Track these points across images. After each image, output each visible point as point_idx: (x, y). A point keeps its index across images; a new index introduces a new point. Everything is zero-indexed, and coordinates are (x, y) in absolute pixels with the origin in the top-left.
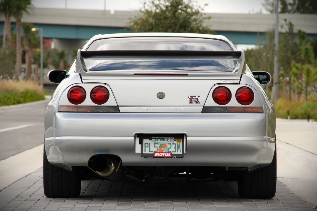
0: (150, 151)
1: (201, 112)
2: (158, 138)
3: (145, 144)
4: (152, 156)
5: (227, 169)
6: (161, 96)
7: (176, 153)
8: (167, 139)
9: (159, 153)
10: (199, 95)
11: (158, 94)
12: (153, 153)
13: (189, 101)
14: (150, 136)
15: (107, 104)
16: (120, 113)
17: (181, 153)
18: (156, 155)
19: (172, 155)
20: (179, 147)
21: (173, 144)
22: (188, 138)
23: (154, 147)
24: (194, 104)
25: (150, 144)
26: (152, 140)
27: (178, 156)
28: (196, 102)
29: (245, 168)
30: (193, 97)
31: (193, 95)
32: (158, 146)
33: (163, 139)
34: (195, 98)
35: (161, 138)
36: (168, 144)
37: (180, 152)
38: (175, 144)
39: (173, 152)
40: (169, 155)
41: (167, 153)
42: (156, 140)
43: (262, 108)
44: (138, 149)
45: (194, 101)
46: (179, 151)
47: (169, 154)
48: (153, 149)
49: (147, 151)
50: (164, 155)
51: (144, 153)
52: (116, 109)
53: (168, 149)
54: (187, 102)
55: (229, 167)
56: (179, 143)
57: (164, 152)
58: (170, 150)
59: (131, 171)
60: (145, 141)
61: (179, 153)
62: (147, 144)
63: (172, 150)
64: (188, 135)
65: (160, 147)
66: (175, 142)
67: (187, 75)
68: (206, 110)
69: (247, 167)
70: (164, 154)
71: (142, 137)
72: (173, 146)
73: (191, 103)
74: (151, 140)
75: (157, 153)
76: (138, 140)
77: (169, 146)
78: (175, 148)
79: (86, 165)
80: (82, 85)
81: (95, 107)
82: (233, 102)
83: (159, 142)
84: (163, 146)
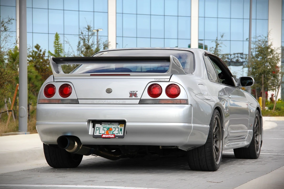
0: (99, 133)
1: (138, 103)
2: (107, 123)
3: (97, 127)
4: (100, 137)
5: (160, 147)
6: (109, 91)
7: (118, 135)
8: (113, 124)
9: (106, 135)
10: (137, 91)
11: (107, 90)
12: (101, 135)
13: (129, 95)
14: (100, 122)
15: (70, 97)
16: (79, 104)
18: (104, 136)
19: (115, 137)
20: (121, 130)
22: (127, 124)
23: (103, 130)
24: (134, 97)
25: (100, 128)
27: (120, 137)
28: (135, 95)
29: (175, 147)
30: (133, 92)
31: (133, 91)
32: (106, 129)
33: (111, 124)
34: (134, 92)
35: (109, 123)
36: (113, 128)
37: (122, 134)
38: (119, 128)
39: (116, 134)
40: (113, 137)
41: (111, 135)
42: (105, 125)
43: (187, 100)
44: (91, 132)
45: (133, 94)
47: (113, 135)
48: (102, 132)
49: (97, 133)
50: (109, 137)
51: (95, 134)
52: (76, 102)
54: (128, 96)
55: (163, 146)
56: (121, 127)
57: (110, 134)
58: (114, 133)
59: (105, 149)
60: (97, 125)
61: (120, 135)
62: (98, 127)
63: (116, 132)
64: (126, 121)
65: (107, 130)
66: (119, 126)
67: (129, 75)
68: (142, 102)
69: (177, 146)
70: (109, 135)
71: (95, 122)
72: (117, 129)
73: (131, 96)
74: (101, 125)
75: (104, 135)
76: (91, 125)
77: (114, 129)
78: (118, 131)
79: (57, 144)
80: (53, 83)
81: (62, 100)
82: (164, 96)
83: (107, 126)
84: (110, 129)
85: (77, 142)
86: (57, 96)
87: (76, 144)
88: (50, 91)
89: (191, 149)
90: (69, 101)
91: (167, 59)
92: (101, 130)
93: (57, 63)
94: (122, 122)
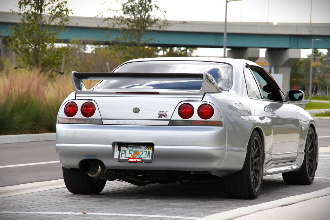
0: (125, 157)
1: (168, 125)
2: (133, 146)
3: (122, 151)
4: (126, 161)
5: (192, 173)
6: (136, 111)
7: (146, 159)
8: (141, 147)
9: (132, 159)
10: (166, 111)
11: (133, 109)
12: (127, 158)
13: (158, 116)
14: (126, 144)
15: (93, 117)
16: (103, 124)
17: (150, 159)
18: (130, 160)
19: (143, 161)
20: (149, 154)
21: (144, 151)
22: (155, 147)
23: (129, 153)
24: (163, 118)
25: (126, 151)
26: (129, 147)
27: (147, 161)
28: (164, 116)
29: (208, 173)
30: (162, 112)
31: (162, 111)
32: (132, 153)
33: (138, 147)
34: (163, 112)
35: (136, 146)
36: (141, 151)
38: (146, 151)
39: (144, 158)
40: (140, 161)
41: (138, 159)
42: (132, 147)
43: (221, 122)
44: (116, 156)
45: (162, 115)
46: (148, 157)
47: (140, 159)
48: (128, 155)
49: (123, 157)
50: (136, 161)
51: (120, 158)
52: (100, 122)
53: (140, 155)
54: (157, 116)
55: (194, 172)
56: (149, 151)
57: (137, 158)
58: (141, 156)
59: (132, 173)
60: (123, 148)
61: (148, 159)
62: (124, 151)
63: (143, 156)
64: (155, 144)
65: (134, 154)
66: (147, 150)
67: (159, 93)
68: (172, 123)
69: (210, 172)
70: (136, 159)
71: (120, 145)
72: (145, 153)
73: (160, 117)
74: (127, 147)
75: (131, 159)
76: (116, 148)
77: (141, 153)
78: (146, 155)
79: (78, 168)
80: (74, 101)
81: (84, 119)
82: (196, 117)
83: (134, 149)
84: (137, 153)
85: (100, 166)
86: (79, 115)
87: (99, 168)
89: (226, 175)
90: (92, 121)
91: (200, 76)
92: (127, 153)
93: (79, 79)
94: (150, 145)
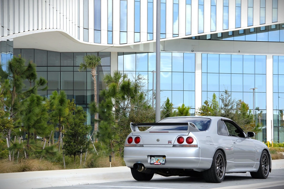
1: (172, 147)
4: (153, 164)
6: (158, 140)
10: (172, 140)
13: (168, 142)
14: (154, 156)
15: (140, 143)
16: (143, 147)
18: (155, 163)
19: (161, 164)
20: (164, 160)
22: (166, 157)
24: (170, 144)
27: (163, 164)
29: (192, 170)
31: (170, 140)
32: (156, 160)
33: (159, 157)
37: (164, 162)
43: (197, 145)
44: (149, 162)
45: (170, 142)
48: (154, 161)
49: (152, 162)
50: (158, 164)
52: (142, 146)
54: (167, 143)
55: (185, 169)
57: (158, 162)
60: (152, 158)
63: (161, 162)
66: (163, 159)
67: (168, 132)
68: (174, 146)
71: (151, 156)
72: (162, 160)
74: (154, 158)
76: (149, 158)
77: (160, 160)
79: (133, 167)
80: (132, 136)
81: (136, 145)
82: (185, 143)
83: (157, 158)
84: (158, 160)
86: (134, 143)
87: (143, 167)
88: (130, 140)
89: (203, 171)
90: (139, 146)
91: (187, 124)
92: (154, 160)
93: (134, 126)
94: (164, 156)
